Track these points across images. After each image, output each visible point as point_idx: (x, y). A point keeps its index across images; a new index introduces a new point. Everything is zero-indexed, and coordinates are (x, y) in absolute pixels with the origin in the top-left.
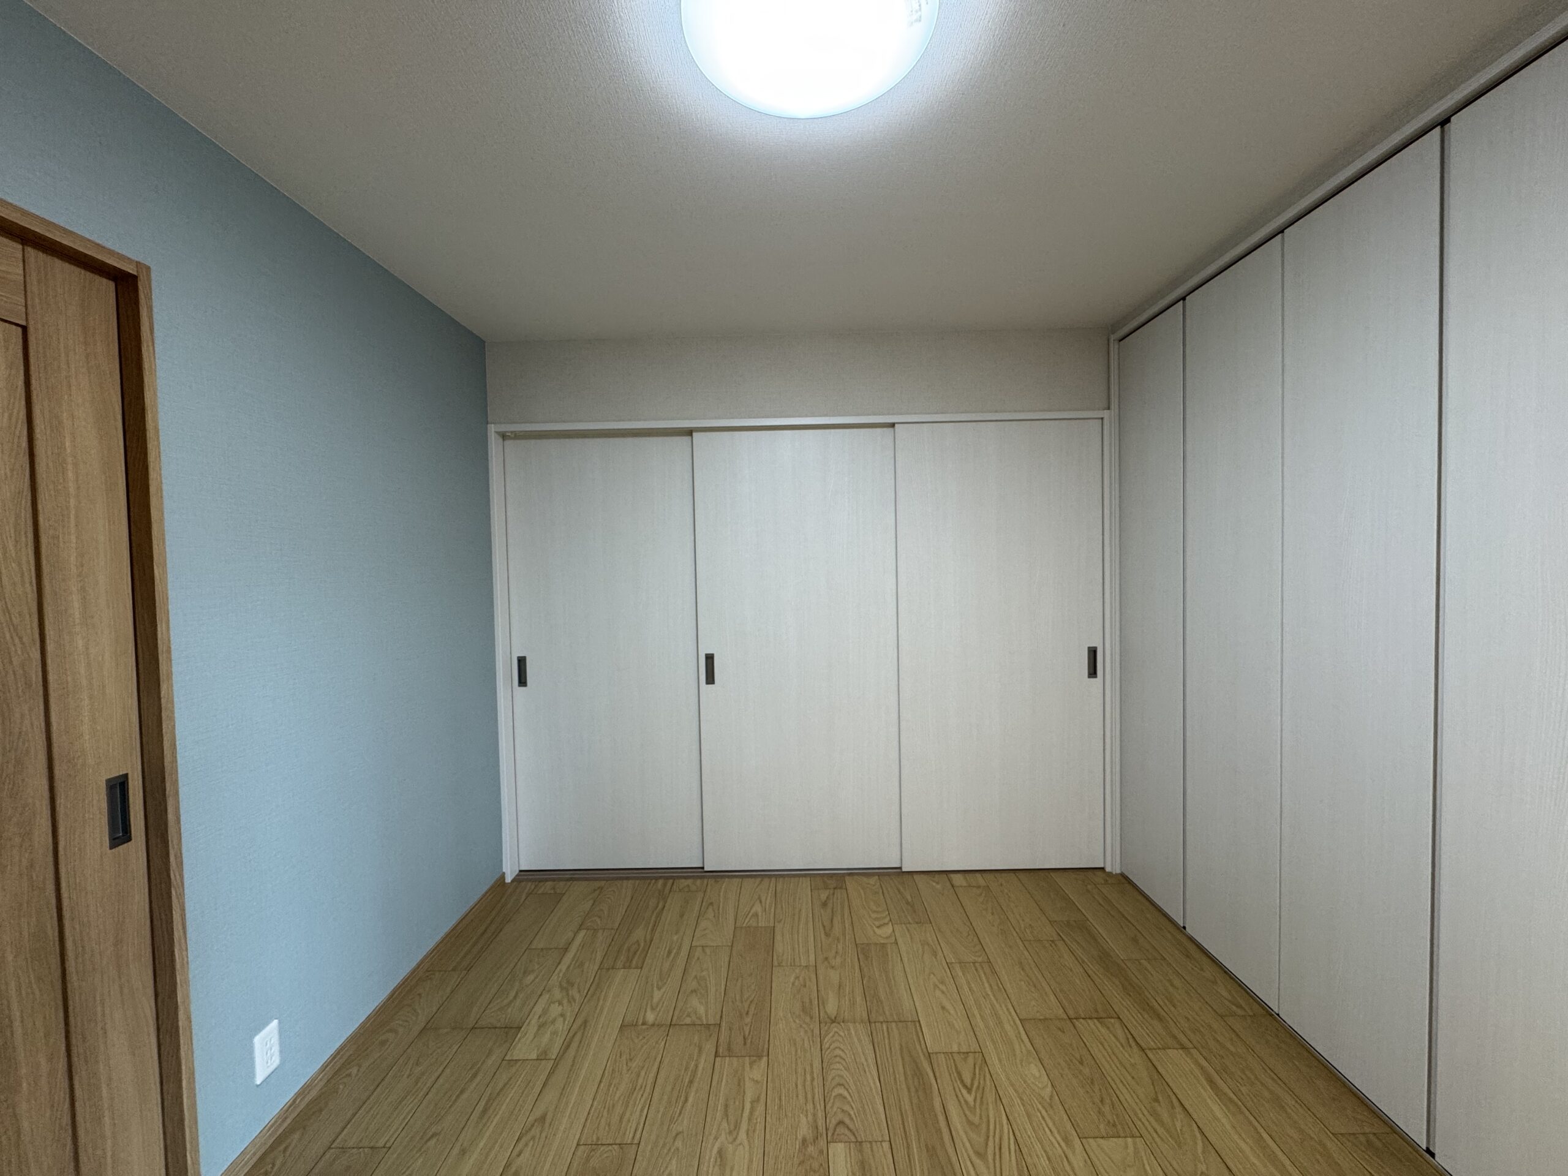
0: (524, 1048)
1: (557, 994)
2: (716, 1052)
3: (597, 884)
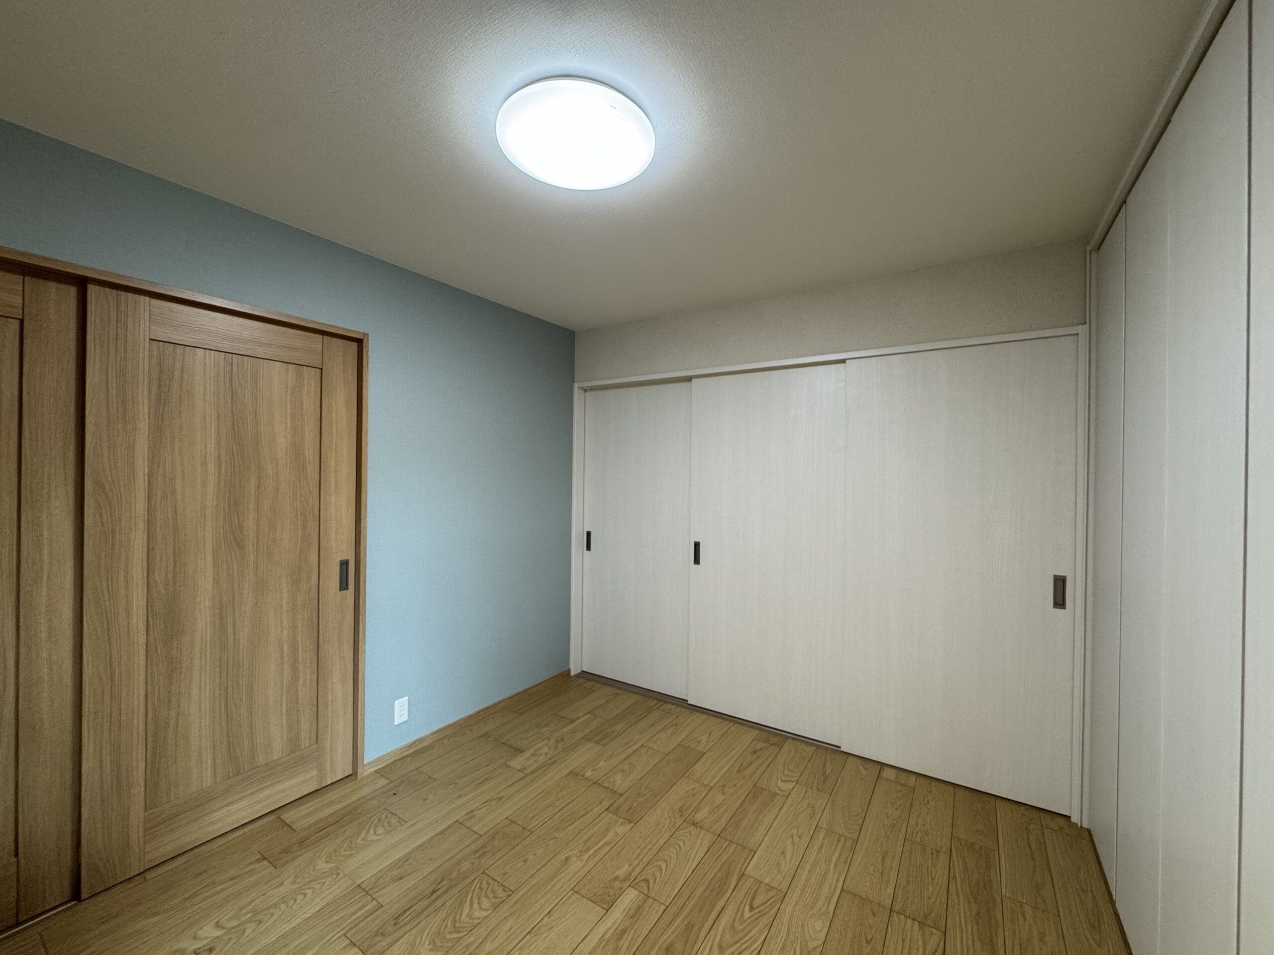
0: (518, 762)
1: (552, 742)
2: (608, 808)
3: (617, 691)
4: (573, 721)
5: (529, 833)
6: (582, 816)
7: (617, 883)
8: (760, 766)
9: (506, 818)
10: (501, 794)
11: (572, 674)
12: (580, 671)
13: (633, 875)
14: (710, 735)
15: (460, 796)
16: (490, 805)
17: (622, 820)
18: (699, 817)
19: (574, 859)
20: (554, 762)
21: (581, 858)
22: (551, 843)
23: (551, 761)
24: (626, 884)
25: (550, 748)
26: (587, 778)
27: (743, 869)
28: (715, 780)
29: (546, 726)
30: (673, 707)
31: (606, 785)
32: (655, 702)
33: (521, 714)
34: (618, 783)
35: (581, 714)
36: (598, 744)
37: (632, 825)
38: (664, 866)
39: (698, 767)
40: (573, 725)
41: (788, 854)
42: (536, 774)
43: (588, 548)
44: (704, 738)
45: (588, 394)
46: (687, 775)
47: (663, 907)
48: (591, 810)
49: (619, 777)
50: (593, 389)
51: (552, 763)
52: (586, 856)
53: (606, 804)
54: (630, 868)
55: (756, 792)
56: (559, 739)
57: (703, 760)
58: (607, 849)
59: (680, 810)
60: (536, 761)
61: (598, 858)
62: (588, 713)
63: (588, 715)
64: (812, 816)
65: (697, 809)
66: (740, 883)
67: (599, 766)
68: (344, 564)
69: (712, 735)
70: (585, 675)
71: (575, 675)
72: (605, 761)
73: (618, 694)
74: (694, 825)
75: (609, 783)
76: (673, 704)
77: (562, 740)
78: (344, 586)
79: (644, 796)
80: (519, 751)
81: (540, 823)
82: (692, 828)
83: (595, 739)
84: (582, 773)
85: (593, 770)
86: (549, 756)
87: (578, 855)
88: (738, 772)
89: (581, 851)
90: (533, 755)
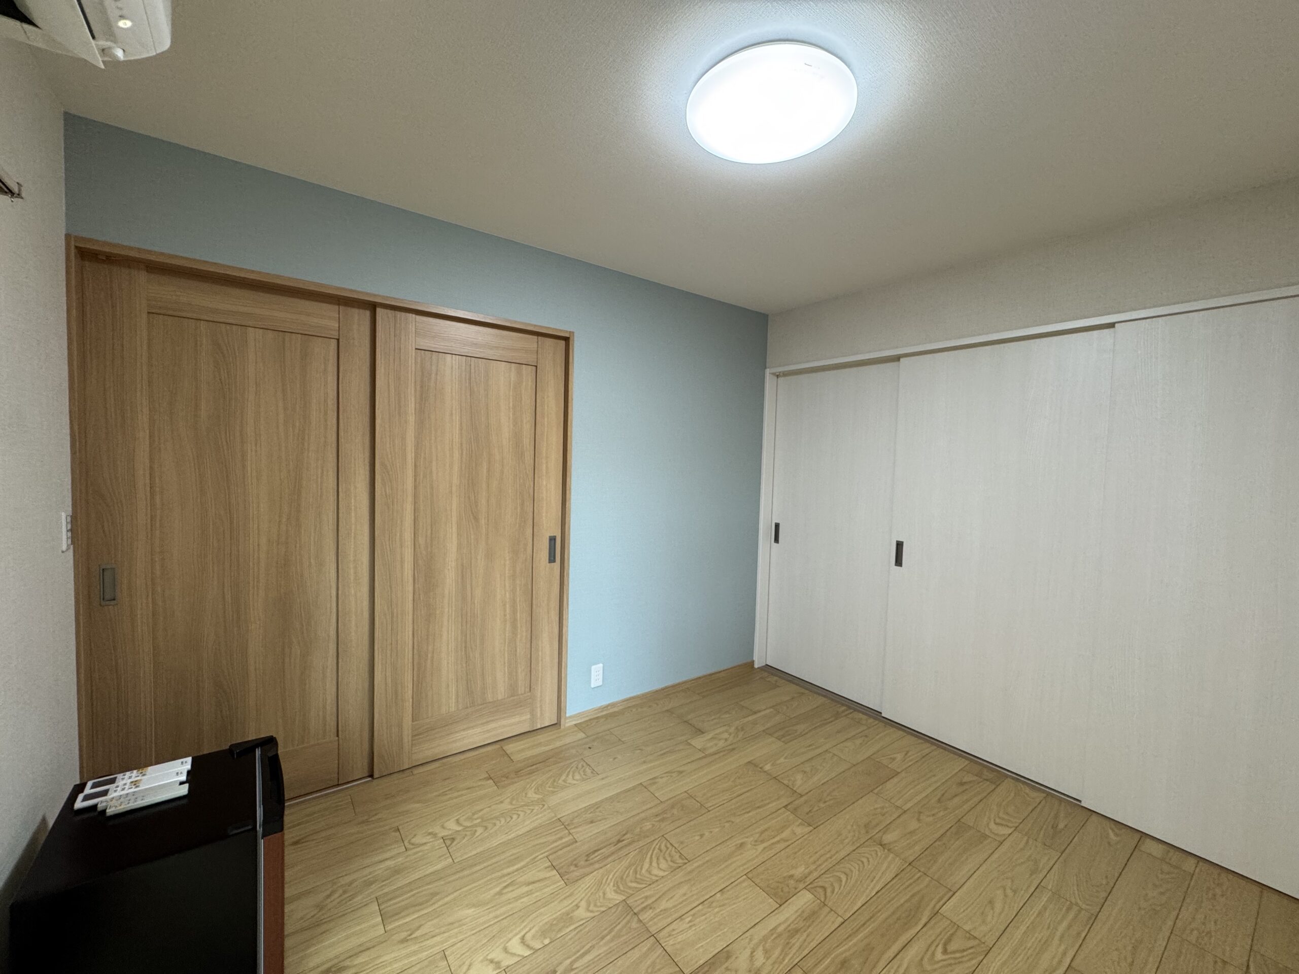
0: (698, 742)
1: (732, 729)
2: (787, 805)
3: (803, 690)
4: (755, 713)
5: (707, 810)
6: (759, 807)
7: (792, 882)
8: (967, 801)
9: (686, 792)
10: (681, 769)
11: (756, 666)
12: (764, 664)
13: (808, 879)
14: (906, 754)
15: (644, 762)
16: (671, 776)
17: (800, 821)
18: (888, 838)
19: (749, 846)
20: (734, 749)
21: (757, 847)
22: (727, 825)
23: (730, 747)
24: (801, 886)
25: (730, 734)
26: (765, 772)
27: (938, 907)
28: (909, 805)
29: (726, 712)
30: (864, 717)
31: (786, 782)
32: (844, 708)
33: (704, 697)
34: (799, 782)
35: (763, 708)
36: (779, 739)
37: (811, 828)
38: (844, 879)
39: (889, 785)
40: (754, 717)
41: (998, 906)
42: (717, 756)
43: (777, 540)
44: (899, 757)
45: (781, 380)
46: (876, 791)
47: (840, 920)
48: (769, 803)
49: (799, 777)
50: (786, 374)
51: (731, 750)
52: (760, 847)
53: (784, 801)
54: (807, 871)
55: (960, 827)
56: (739, 728)
57: (895, 780)
58: (783, 845)
59: (866, 826)
60: (716, 745)
61: (773, 852)
62: (771, 707)
63: (772, 710)
64: (1033, 873)
65: (886, 829)
66: (933, 922)
67: (778, 762)
68: (552, 540)
69: (909, 754)
70: (768, 668)
71: (758, 668)
72: (786, 758)
73: (803, 694)
74: (881, 845)
75: (789, 780)
76: (863, 713)
77: (742, 729)
78: (552, 559)
79: (825, 802)
80: (700, 732)
81: (716, 804)
82: (878, 848)
83: (776, 735)
84: (760, 766)
85: (773, 765)
86: (729, 742)
87: (753, 843)
88: (939, 801)
89: (756, 841)
90: (713, 738)
